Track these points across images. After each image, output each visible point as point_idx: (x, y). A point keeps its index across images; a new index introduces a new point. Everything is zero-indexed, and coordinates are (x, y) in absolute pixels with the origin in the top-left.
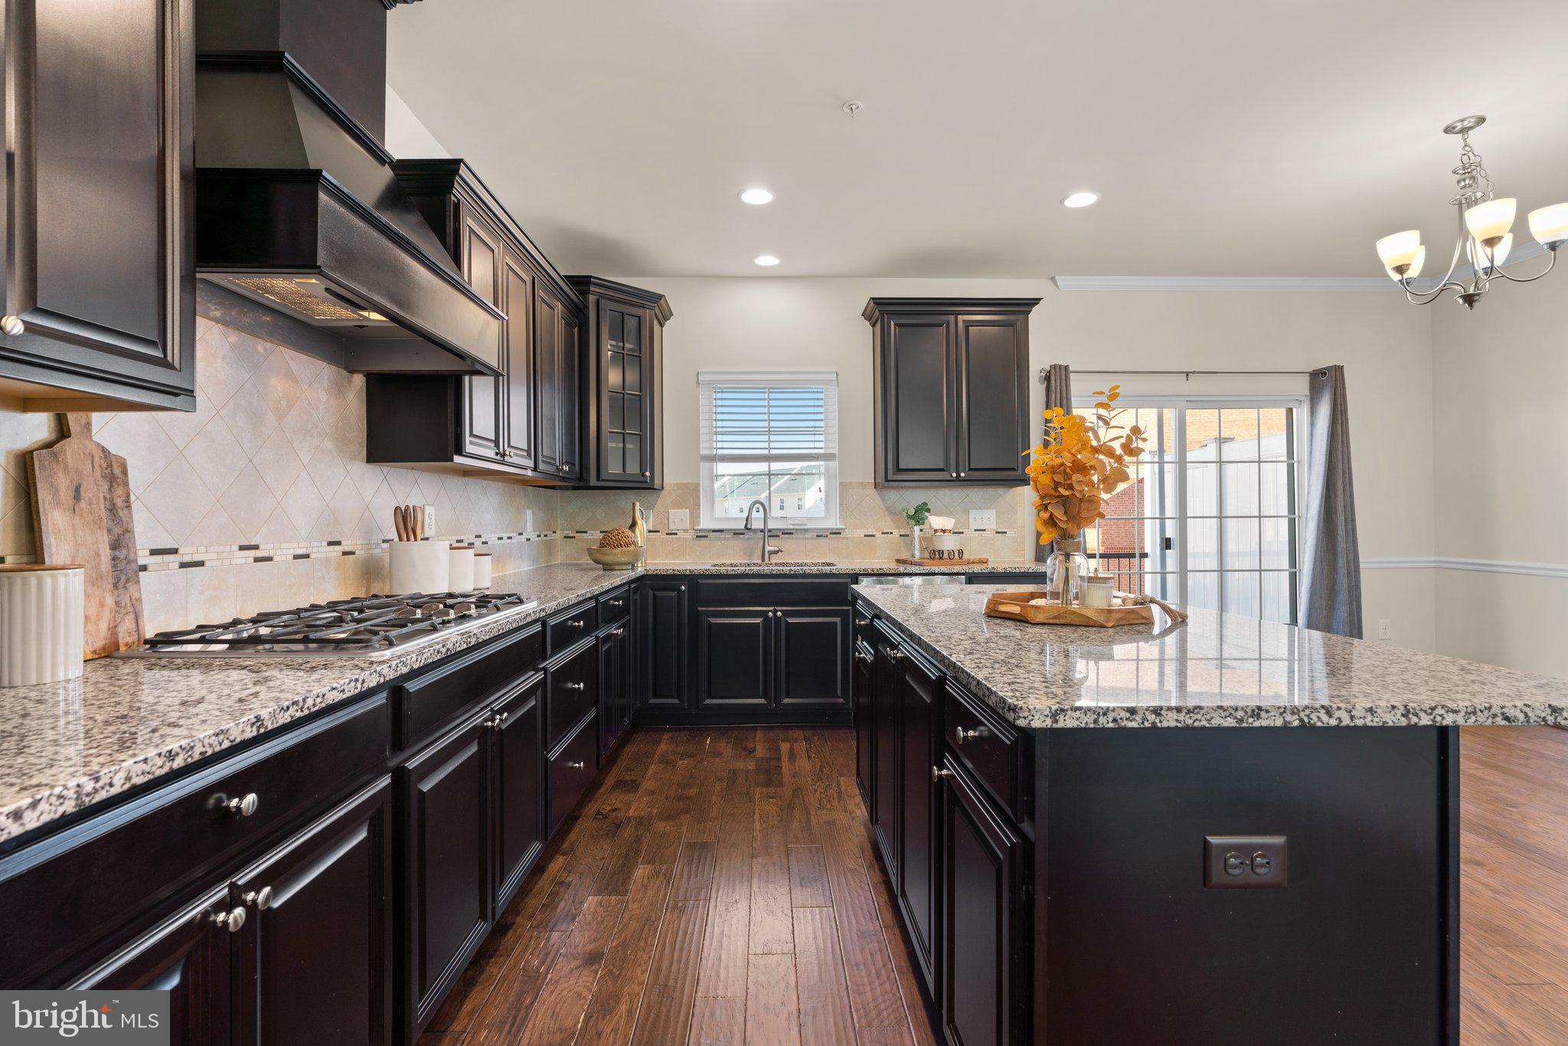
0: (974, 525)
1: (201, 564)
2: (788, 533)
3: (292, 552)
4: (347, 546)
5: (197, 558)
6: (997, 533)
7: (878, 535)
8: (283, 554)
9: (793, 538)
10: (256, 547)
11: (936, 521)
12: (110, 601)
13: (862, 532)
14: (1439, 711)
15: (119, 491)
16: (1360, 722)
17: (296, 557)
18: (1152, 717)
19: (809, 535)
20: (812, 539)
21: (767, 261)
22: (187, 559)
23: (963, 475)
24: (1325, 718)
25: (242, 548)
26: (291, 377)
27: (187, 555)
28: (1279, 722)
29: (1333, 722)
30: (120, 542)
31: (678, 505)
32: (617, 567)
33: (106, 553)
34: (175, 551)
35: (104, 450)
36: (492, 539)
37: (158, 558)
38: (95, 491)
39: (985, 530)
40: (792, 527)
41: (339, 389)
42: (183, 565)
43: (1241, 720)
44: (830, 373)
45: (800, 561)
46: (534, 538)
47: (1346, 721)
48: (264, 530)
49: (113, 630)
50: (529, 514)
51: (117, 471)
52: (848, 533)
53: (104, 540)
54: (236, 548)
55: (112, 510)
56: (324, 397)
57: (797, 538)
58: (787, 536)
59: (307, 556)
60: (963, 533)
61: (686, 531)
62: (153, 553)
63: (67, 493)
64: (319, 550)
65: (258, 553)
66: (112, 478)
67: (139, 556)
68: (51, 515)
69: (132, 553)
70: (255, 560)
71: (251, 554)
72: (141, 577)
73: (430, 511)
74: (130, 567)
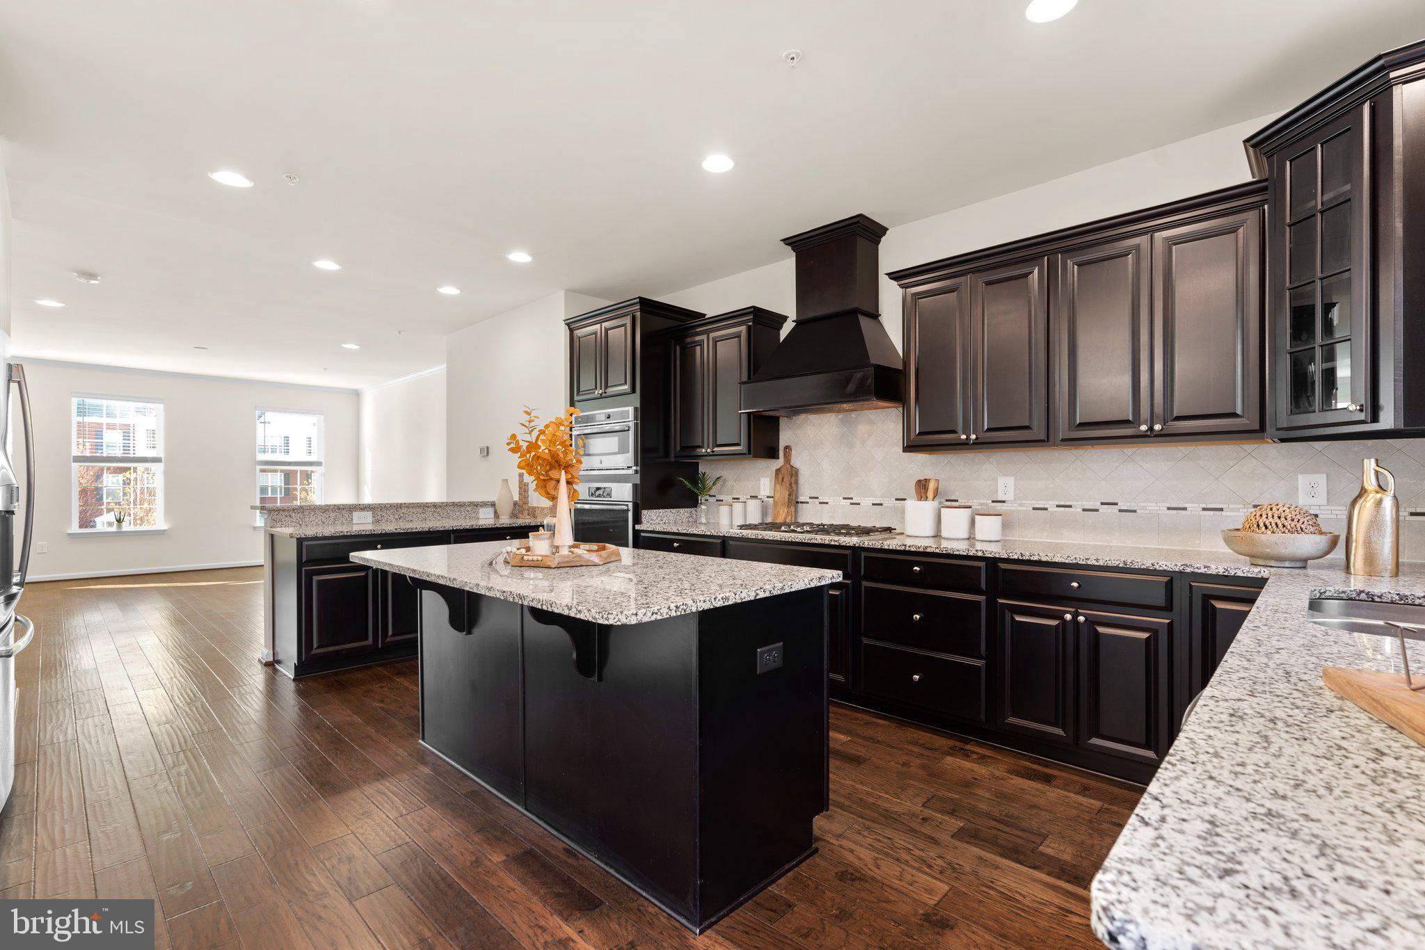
1: (827, 503)
3: (871, 502)
5: (825, 501)
8: (866, 502)
10: (852, 499)
12: (786, 510)
15: (793, 479)
17: (873, 504)
22: (821, 501)
25: (844, 498)
26: (871, 422)
30: (792, 494)
33: (787, 497)
34: (817, 498)
35: (792, 467)
37: (812, 500)
38: (787, 479)
42: (820, 503)
48: (856, 492)
49: (785, 519)
53: (787, 493)
54: (841, 498)
55: (790, 484)
59: (881, 505)
62: (810, 498)
63: (780, 480)
64: (890, 502)
65: (852, 501)
66: (791, 475)
67: (801, 499)
68: (777, 486)
69: (797, 497)
70: (851, 504)
71: (850, 501)
72: (800, 505)
73: (1010, 481)
74: (794, 502)
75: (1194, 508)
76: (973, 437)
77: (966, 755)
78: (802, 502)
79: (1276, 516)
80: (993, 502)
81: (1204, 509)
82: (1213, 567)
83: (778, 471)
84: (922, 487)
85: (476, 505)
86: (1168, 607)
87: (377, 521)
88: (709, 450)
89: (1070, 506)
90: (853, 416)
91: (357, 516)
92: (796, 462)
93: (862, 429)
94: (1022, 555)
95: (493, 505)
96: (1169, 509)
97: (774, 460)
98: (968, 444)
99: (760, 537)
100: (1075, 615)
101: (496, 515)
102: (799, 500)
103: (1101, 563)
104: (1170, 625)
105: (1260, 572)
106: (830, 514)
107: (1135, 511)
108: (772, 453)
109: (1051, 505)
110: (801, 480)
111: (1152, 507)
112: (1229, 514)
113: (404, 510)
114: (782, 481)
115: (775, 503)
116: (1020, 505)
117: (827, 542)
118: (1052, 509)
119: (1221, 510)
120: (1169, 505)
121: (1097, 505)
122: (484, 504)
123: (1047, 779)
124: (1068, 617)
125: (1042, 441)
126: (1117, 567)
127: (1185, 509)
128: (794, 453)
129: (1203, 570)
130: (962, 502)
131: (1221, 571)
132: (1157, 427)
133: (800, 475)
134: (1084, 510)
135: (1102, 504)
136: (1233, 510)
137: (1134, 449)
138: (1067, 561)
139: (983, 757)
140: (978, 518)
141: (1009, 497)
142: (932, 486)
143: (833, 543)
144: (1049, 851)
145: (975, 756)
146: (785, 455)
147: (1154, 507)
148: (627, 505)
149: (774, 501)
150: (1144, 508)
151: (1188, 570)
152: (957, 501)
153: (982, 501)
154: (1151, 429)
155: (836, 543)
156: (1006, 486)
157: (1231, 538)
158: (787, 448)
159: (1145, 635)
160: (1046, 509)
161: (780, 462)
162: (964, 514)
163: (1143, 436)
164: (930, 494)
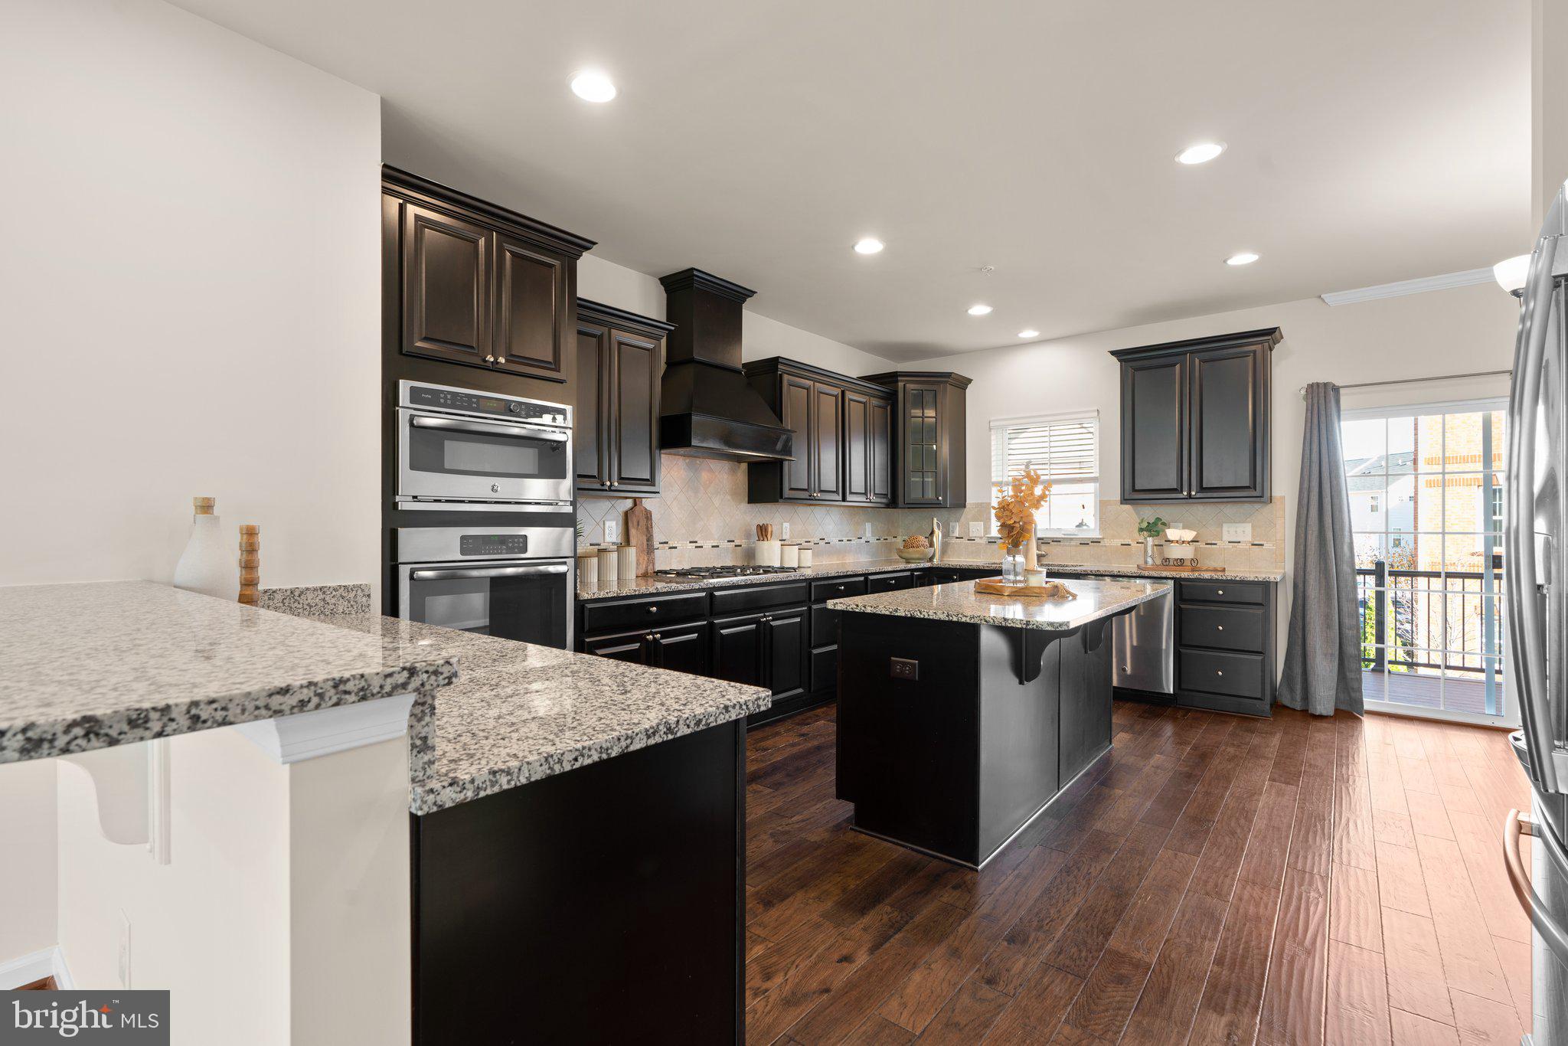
0: (1226, 537)
1: (676, 548)
2: (1057, 541)
3: (711, 544)
4: (737, 542)
5: (674, 545)
6: (1253, 545)
7: (1134, 544)
8: (708, 545)
9: (1060, 545)
10: (696, 542)
11: (1172, 533)
13: (1118, 542)
14: (960, 616)
15: (650, 523)
16: (931, 617)
17: (713, 547)
18: (863, 608)
19: (1073, 543)
20: (1076, 546)
21: (1029, 334)
22: (671, 546)
23: (1193, 493)
24: (919, 614)
25: (690, 542)
26: (711, 470)
27: (672, 544)
28: (903, 615)
29: (922, 616)
30: (650, 539)
31: (975, 519)
32: (914, 561)
33: (645, 543)
34: (667, 543)
35: (646, 509)
36: (834, 541)
37: (662, 545)
38: (643, 522)
39: (1239, 542)
40: (1063, 536)
41: (733, 471)
42: (670, 548)
43: (891, 612)
44: (1094, 411)
45: (1063, 564)
46: (873, 540)
47: (926, 617)
48: (699, 535)
49: (647, 568)
50: (868, 526)
51: (650, 517)
52: (1106, 542)
53: (645, 538)
54: (688, 542)
55: (647, 528)
56: (726, 476)
57: (1064, 546)
58: (1056, 543)
59: (718, 546)
60: (1215, 544)
61: (981, 538)
63: (635, 523)
66: (646, 519)
68: (633, 531)
70: (696, 547)
71: (694, 544)
73: (786, 525)
83: (629, 514)
84: (763, 531)
88: (607, 484)
93: (705, 476)
106: (678, 559)
114: (638, 525)
133: (652, 519)
134: (814, 544)
142: (770, 530)
150: (832, 541)
156: (786, 529)
162: (795, 550)
164: (769, 535)
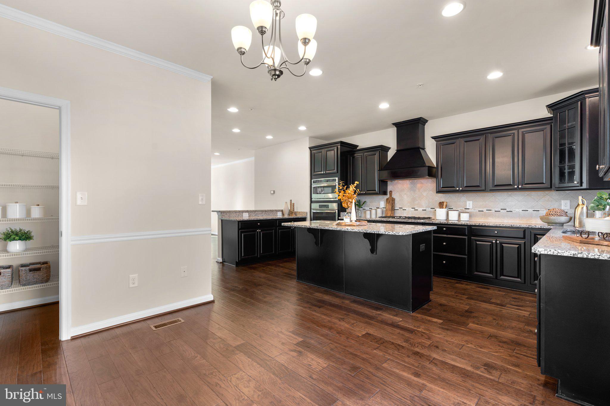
1: (406, 210)
8: (420, 209)
10: (415, 208)
12: (390, 212)
15: (393, 202)
17: (423, 210)
25: (412, 208)
26: (422, 183)
27: (404, 208)
33: (391, 208)
34: (402, 208)
35: (393, 198)
37: (400, 209)
38: (391, 202)
42: (403, 210)
48: (416, 206)
49: (391, 215)
51: (393, 200)
53: (391, 206)
54: (411, 208)
55: (392, 204)
59: (426, 210)
62: (399, 208)
63: (388, 202)
64: (429, 209)
65: (415, 209)
66: (393, 201)
67: (396, 208)
68: (387, 204)
69: (394, 208)
70: (415, 210)
71: (414, 209)
72: (395, 210)
73: (471, 202)
74: (393, 209)
75: (530, 210)
76: (461, 189)
77: (462, 284)
78: (396, 210)
79: (555, 212)
80: (465, 209)
81: (533, 211)
82: (537, 226)
83: (387, 199)
84: (441, 205)
85: (277, 211)
86: (524, 238)
87: (249, 216)
88: (364, 192)
89: (491, 210)
90: (415, 181)
91: (244, 214)
92: (394, 196)
93: (419, 185)
94: (479, 224)
95: (282, 211)
96: (522, 211)
97: (385, 196)
98: (459, 191)
99: (388, 220)
100: (496, 241)
101: (283, 214)
102: (395, 209)
103: (504, 226)
104: (525, 243)
105: (550, 227)
106: (407, 213)
107: (512, 211)
108: (385, 193)
109: (485, 210)
110: (396, 202)
111: (517, 210)
112: (541, 212)
113: (257, 212)
115: (386, 210)
116: (474, 210)
117: (413, 221)
118: (485, 211)
119: (539, 211)
120: (522, 209)
121: (500, 210)
122: (279, 211)
123: (488, 289)
124: (494, 241)
125: (484, 190)
126: (509, 227)
127: (528, 211)
128: (393, 193)
129: (534, 227)
130: (454, 209)
131: (539, 227)
132: (520, 186)
133: (395, 201)
134: (495, 211)
135: (501, 209)
136: (542, 211)
137: (512, 193)
138: (494, 225)
139: (467, 284)
140: (461, 214)
141: (471, 207)
142: (445, 204)
143: (415, 222)
144: (493, 301)
145: (465, 284)
146: (390, 194)
147: (518, 210)
148: (335, 211)
149: (386, 209)
150: (515, 210)
151: (530, 227)
152: (453, 209)
153: (461, 209)
154: (518, 187)
155: (416, 222)
156: (470, 204)
157: (542, 218)
158: (391, 192)
159: (517, 246)
160: (483, 211)
161: (388, 196)
162: (457, 213)
163: (516, 189)
164: (444, 207)
